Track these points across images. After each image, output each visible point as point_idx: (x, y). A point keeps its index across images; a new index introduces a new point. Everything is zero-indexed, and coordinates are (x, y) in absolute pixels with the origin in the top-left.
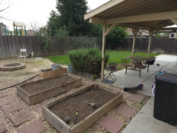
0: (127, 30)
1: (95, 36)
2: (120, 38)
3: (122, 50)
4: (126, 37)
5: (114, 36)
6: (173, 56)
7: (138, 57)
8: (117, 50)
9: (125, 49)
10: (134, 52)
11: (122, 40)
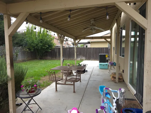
0: (53, 41)
1: (19, 46)
2: (47, 48)
3: (51, 59)
4: (54, 47)
5: (41, 46)
6: (92, 61)
7: (69, 66)
8: (46, 59)
9: (54, 58)
10: (63, 61)
11: (50, 50)
